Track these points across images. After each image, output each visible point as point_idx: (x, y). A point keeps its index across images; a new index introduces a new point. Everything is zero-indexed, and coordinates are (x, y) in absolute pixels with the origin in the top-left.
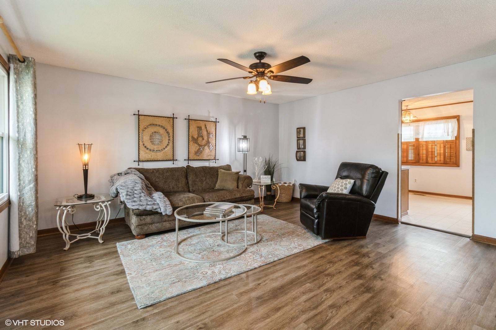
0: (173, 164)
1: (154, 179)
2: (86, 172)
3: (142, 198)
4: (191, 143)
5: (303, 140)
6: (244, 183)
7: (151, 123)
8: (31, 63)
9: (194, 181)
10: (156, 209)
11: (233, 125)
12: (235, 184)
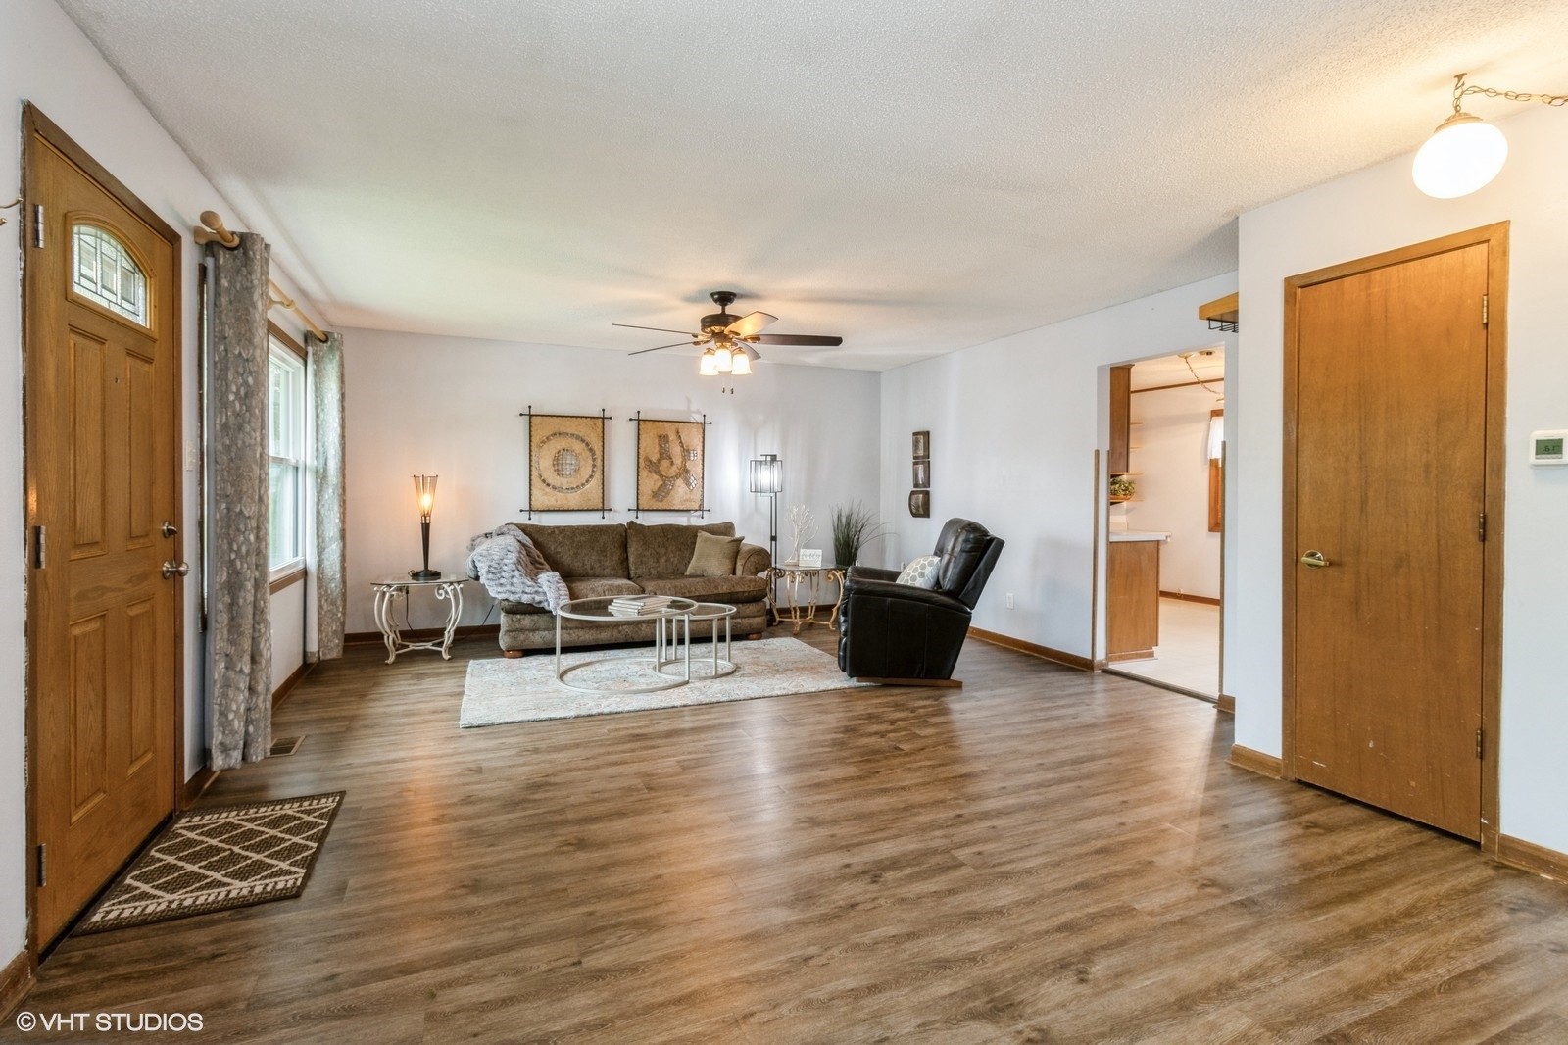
0: (603, 517)
1: (552, 548)
2: (426, 528)
3: (515, 580)
4: (644, 473)
5: (923, 462)
6: (748, 564)
7: (556, 430)
8: (337, 343)
9: (640, 556)
10: (540, 602)
11: (749, 428)
12: (727, 565)
